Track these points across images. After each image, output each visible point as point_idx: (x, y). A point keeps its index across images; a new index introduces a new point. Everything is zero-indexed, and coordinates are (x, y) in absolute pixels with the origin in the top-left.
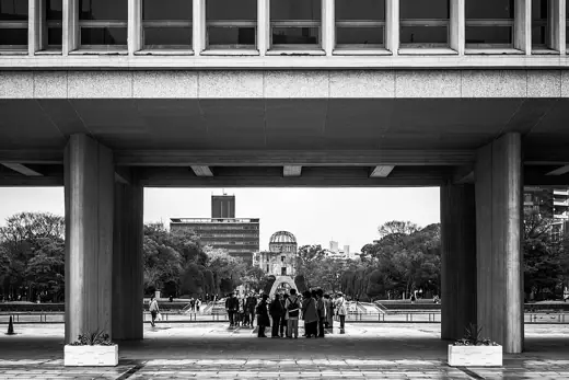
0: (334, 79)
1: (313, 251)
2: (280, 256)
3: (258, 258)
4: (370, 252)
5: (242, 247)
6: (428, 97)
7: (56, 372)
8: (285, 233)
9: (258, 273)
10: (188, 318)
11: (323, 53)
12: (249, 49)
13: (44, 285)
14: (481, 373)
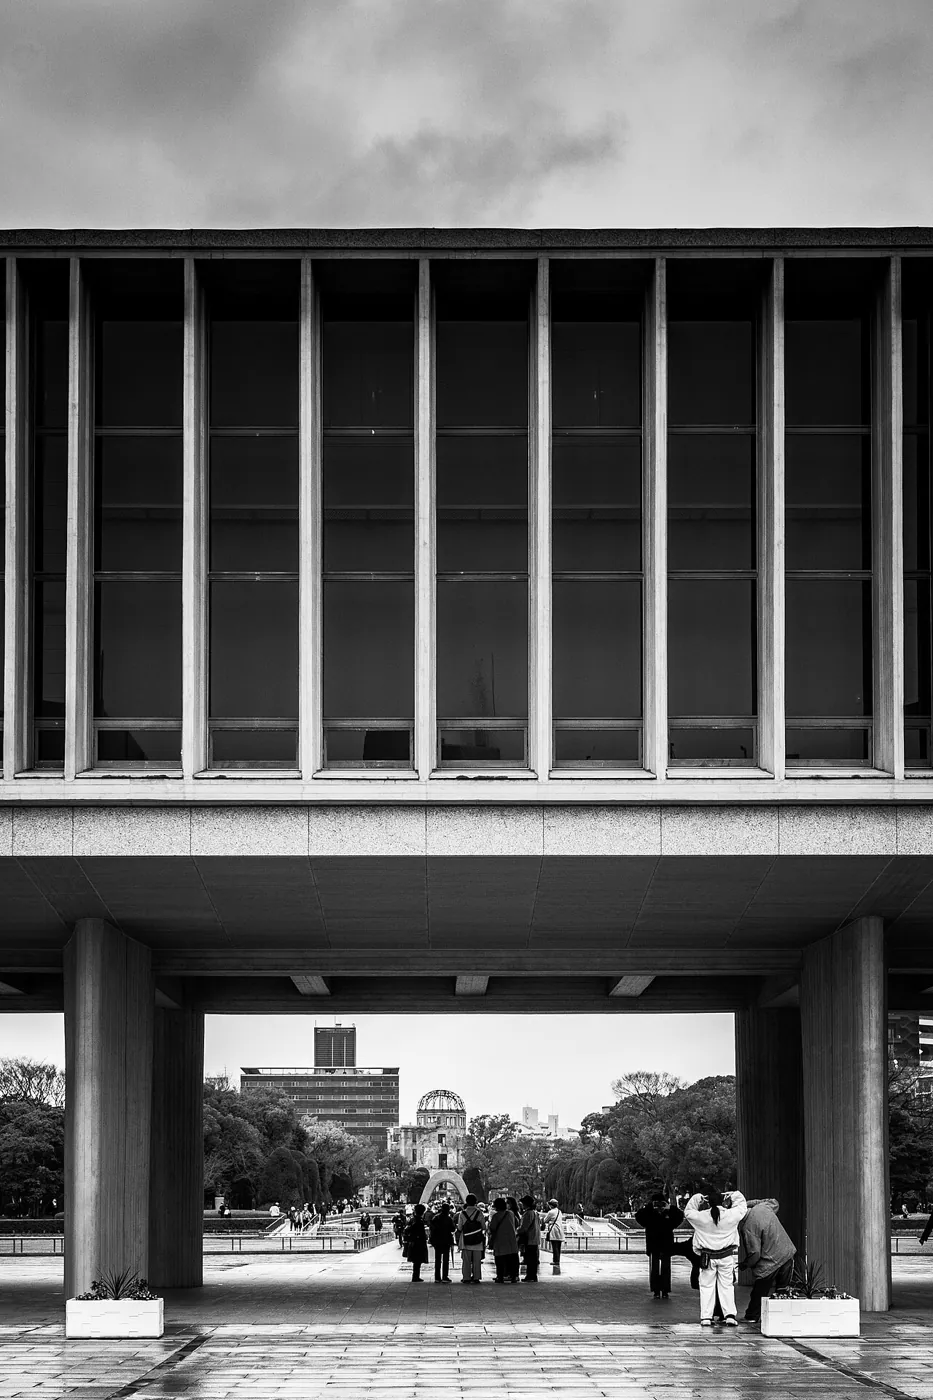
0: (551, 822)
1: (496, 1126)
2: (436, 1135)
3: (396, 1138)
4: (598, 1127)
5: (368, 1118)
6: (720, 853)
7: (52, 1348)
8: (446, 1094)
9: (398, 1164)
10: (278, 1246)
11: (532, 775)
12: (400, 768)
13: (15, 1186)
14: (823, 1349)
